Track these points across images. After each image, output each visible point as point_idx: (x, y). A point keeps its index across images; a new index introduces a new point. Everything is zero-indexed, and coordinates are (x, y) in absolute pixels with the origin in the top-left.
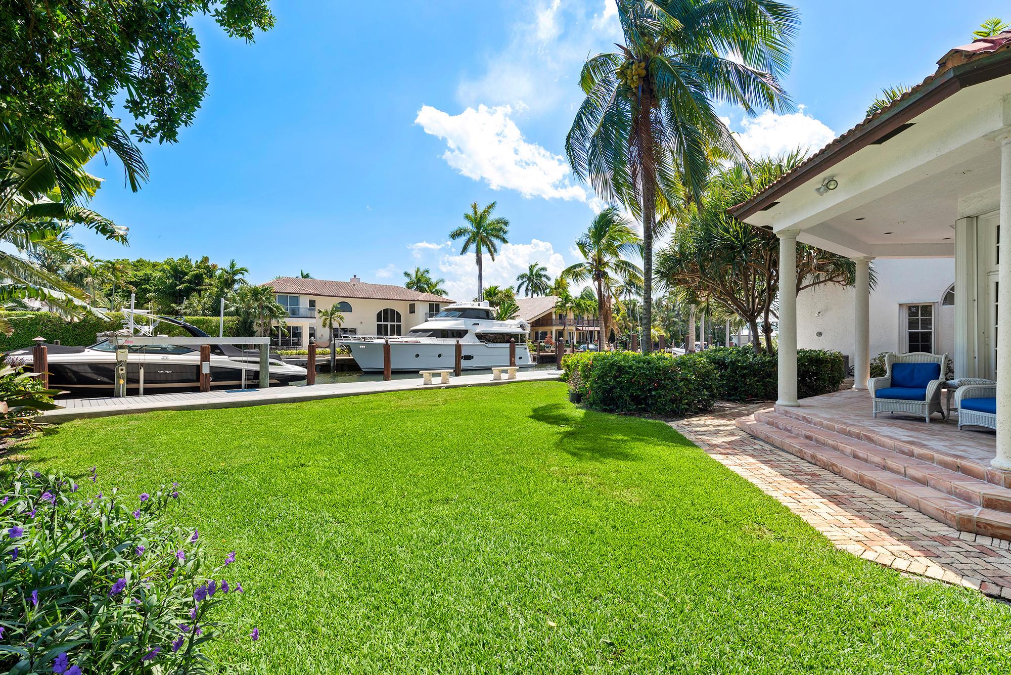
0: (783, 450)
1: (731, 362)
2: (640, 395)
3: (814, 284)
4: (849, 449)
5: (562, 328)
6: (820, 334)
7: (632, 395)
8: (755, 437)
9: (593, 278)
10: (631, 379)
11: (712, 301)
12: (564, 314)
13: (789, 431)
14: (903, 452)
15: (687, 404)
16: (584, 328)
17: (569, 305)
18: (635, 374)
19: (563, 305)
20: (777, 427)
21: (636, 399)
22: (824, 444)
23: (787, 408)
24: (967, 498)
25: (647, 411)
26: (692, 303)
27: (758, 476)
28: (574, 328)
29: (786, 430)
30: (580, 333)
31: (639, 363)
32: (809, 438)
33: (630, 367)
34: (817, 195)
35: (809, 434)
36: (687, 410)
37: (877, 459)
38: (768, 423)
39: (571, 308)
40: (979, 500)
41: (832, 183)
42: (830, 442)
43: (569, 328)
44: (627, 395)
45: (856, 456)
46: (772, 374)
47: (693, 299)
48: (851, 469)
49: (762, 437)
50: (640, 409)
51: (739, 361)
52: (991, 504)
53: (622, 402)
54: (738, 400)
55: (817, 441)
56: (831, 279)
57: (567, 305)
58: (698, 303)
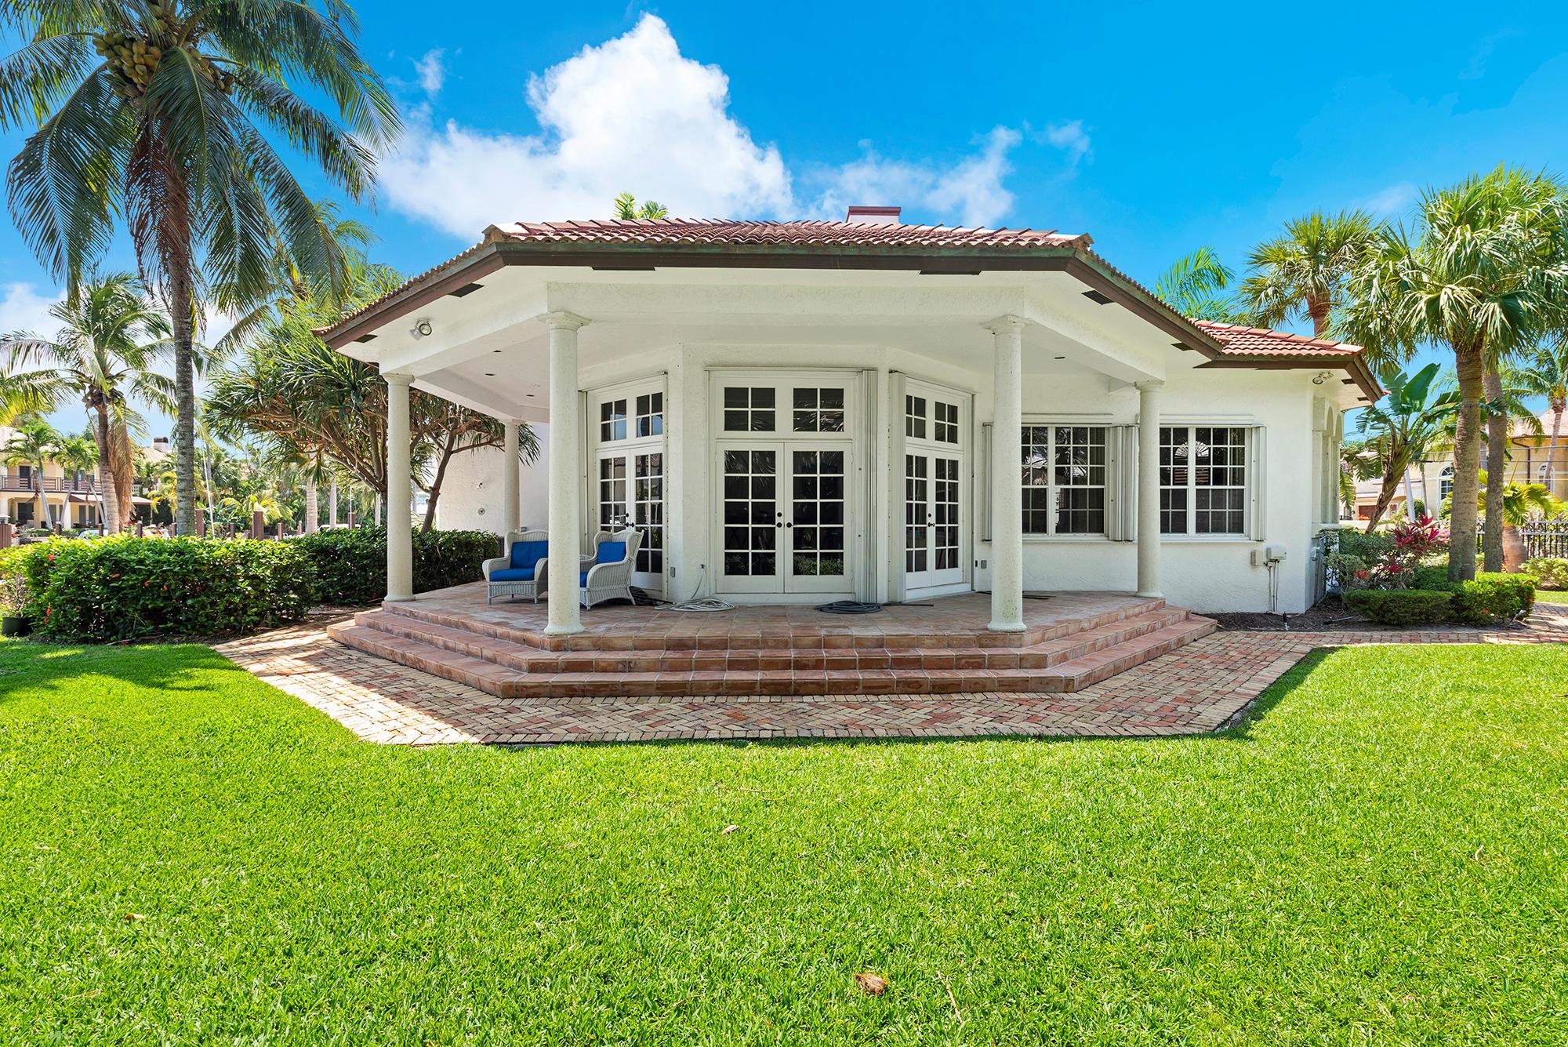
0: (377, 656)
1: (345, 549)
2: (163, 608)
3: (472, 447)
4: (440, 640)
5: (31, 495)
6: (482, 511)
7: (144, 607)
8: (348, 647)
9: (85, 399)
10: (143, 581)
11: (327, 459)
12: (34, 467)
13: (390, 631)
14: (490, 635)
15: (256, 614)
16: (91, 498)
17: (48, 448)
18: (151, 573)
19: (31, 448)
20: (379, 629)
21: (155, 616)
22: (421, 640)
23: (396, 604)
24: (518, 667)
25: (179, 633)
26: (291, 460)
27: (318, 691)
28: (63, 497)
29: (388, 631)
30: (82, 509)
31: (161, 554)
32: (408, 636)
33: (141, 562)
34: (411, 339)
35: (408, 630)
36: (256, 624)
37: (461, 646)
38: (369, 626)
39: (54, 455)
40: (525, 666)
41: (426, 327)
42: (427, 636)
43: (48, 495)
44: (135, 610)
45: (447, 648)
46: (379, 560)
47: (293, 454)
48: (432, 662)
49: (356, 643)
50: (163, 630)
51: (356, 548)
52: (534, 668)
53: (124, 623)
54: (357, 603)
55: (416, 638)
56: (489, 443)
57: (42, 449)
58: (302, 462)
